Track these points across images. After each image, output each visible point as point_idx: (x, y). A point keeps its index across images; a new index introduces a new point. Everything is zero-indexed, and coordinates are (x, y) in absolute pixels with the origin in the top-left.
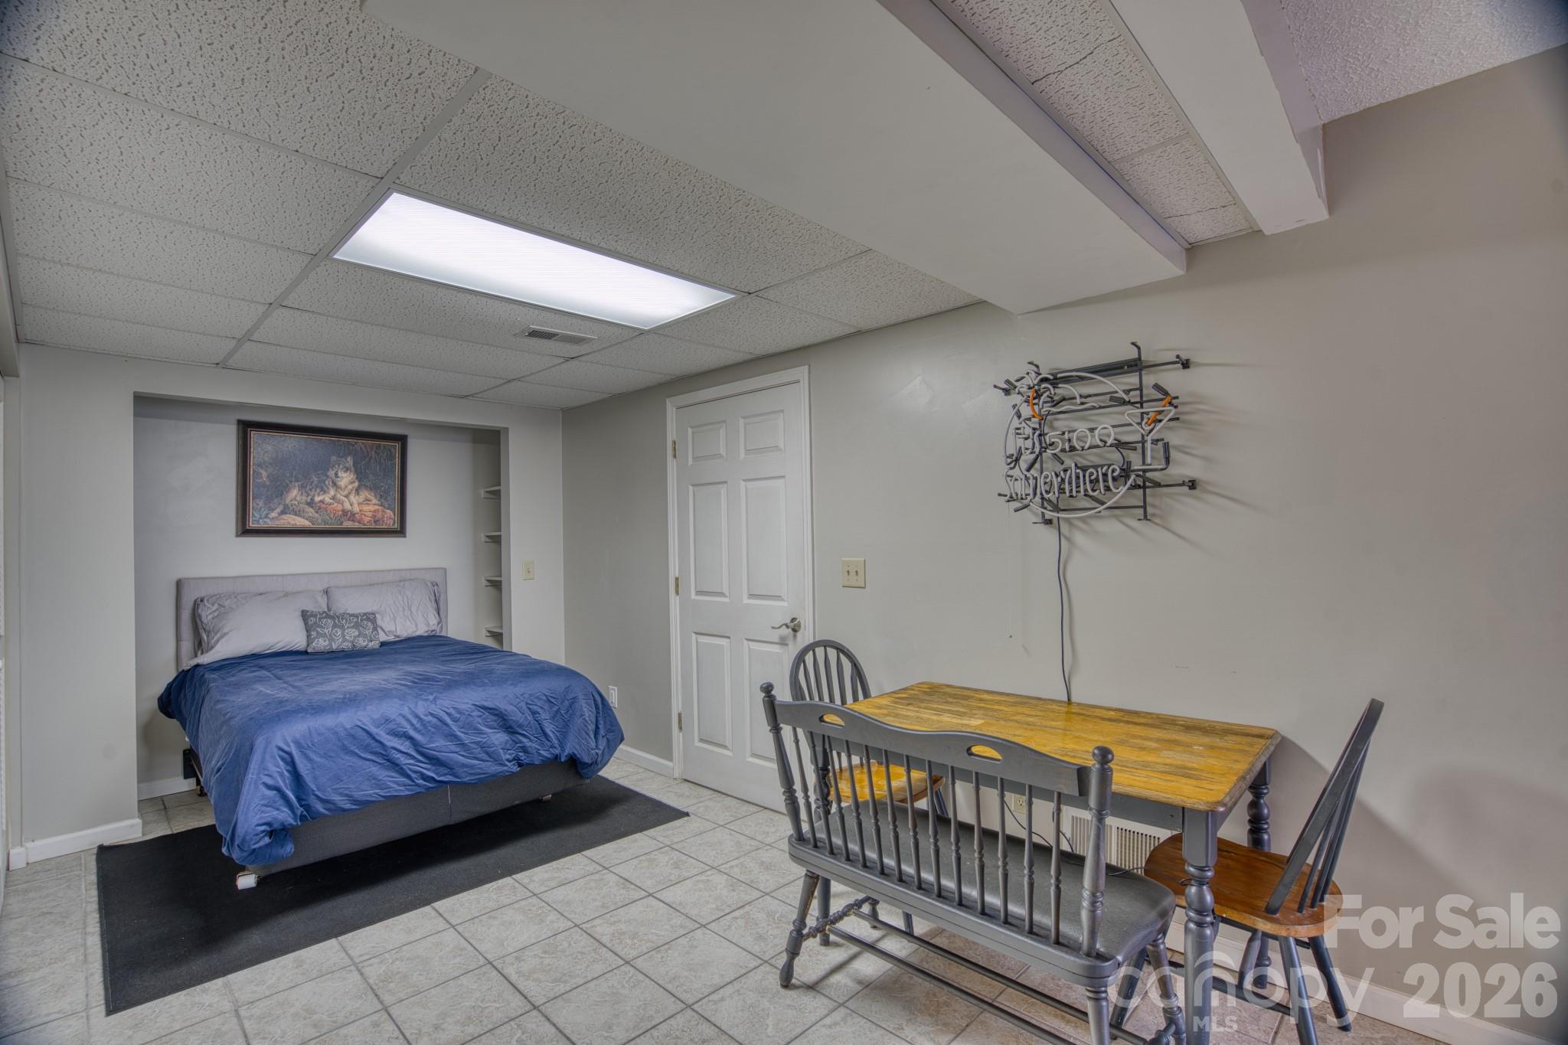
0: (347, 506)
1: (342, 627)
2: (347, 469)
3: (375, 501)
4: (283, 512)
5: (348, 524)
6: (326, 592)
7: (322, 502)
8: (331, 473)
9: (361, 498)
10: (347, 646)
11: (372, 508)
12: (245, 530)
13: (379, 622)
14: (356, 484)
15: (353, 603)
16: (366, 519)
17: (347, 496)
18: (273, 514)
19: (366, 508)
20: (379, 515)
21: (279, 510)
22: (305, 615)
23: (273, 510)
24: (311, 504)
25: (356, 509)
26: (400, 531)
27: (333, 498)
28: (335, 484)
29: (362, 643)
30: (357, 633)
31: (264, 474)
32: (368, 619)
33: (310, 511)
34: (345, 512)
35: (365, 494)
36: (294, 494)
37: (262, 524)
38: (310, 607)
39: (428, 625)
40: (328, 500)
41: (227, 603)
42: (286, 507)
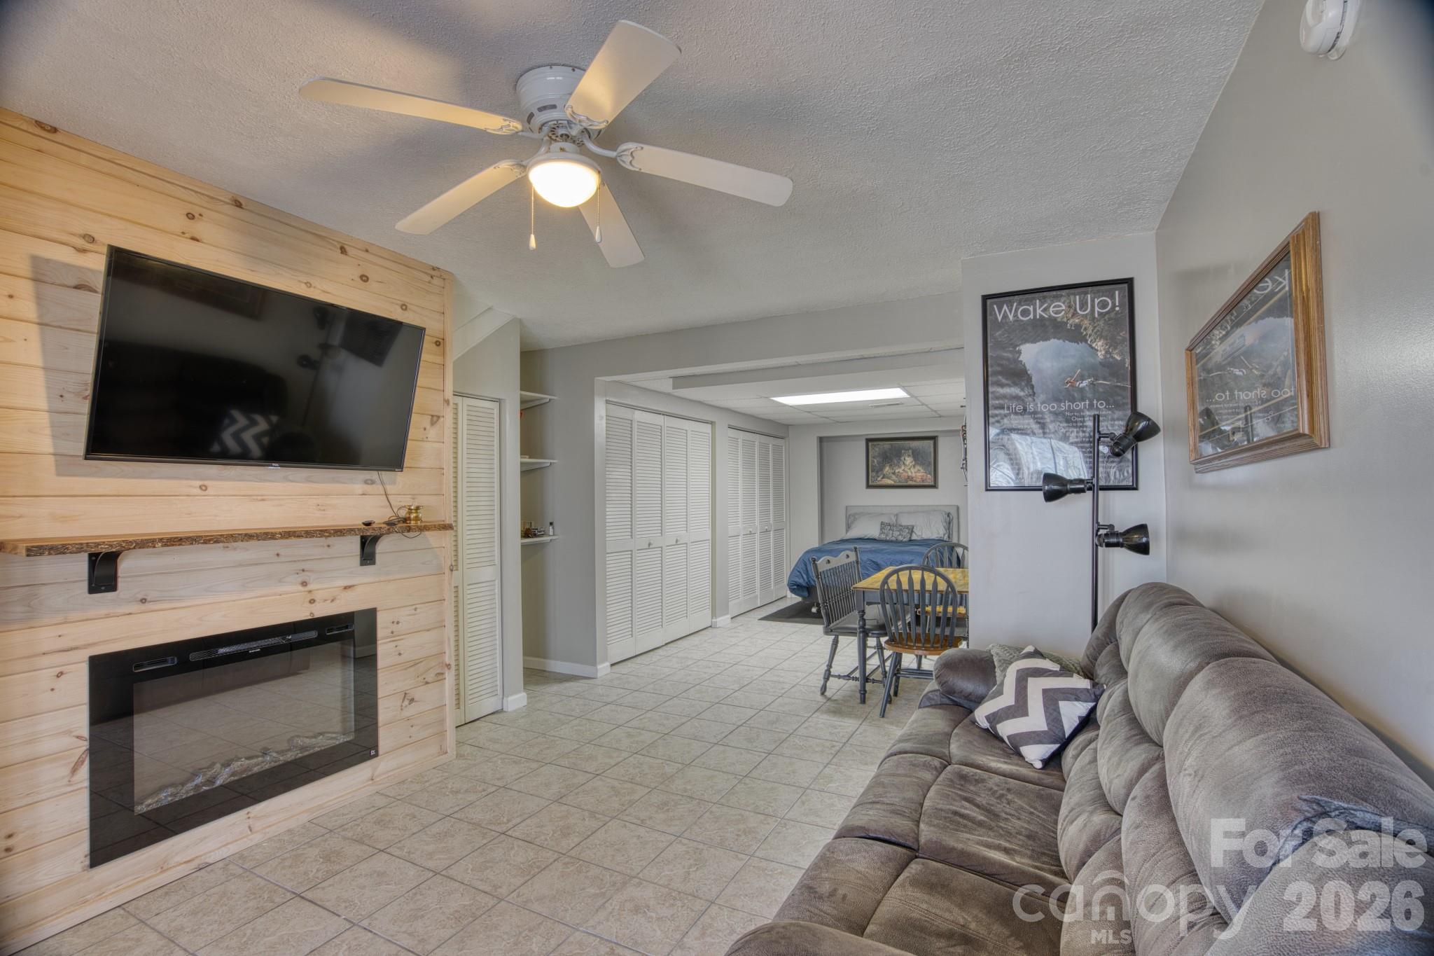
0: (910, 474)
1: (893, 531)
2: (909, 456)
3: (922, 471)
4: (883, 478)
5: (910, 483)
6: (897, 515)
7: (899, 472)
8: (902, 458)
9: (916, 470)
10: (894, 539)
11: (920, 474)
12: (868, 486)
13: (914, 530)
14: (913, 463)
15: (905, 521)
16: (918, 480)
17: (910, 469)
18: (879, 479)
19: (918, 474)
20: (925, 478)
21: (881, 476)
22: (882, 523)
23: (878, 477)
24: (894, 473)
25: (914, 475)
26: (934, 486)
27: (904, 470)
28: (904, 463)
29: (900, 538)
30: (898, 533)
31: (875, 461)
32: (907, 528)
33: (894, 477)
34: (908, 477)
35: (918, 467)
36: (887, 469)
37: (875, 484)
38: (886, 520)
39: (938, 534)
40: (901, 471)
41: (857, 517)
42: (884, 475)
